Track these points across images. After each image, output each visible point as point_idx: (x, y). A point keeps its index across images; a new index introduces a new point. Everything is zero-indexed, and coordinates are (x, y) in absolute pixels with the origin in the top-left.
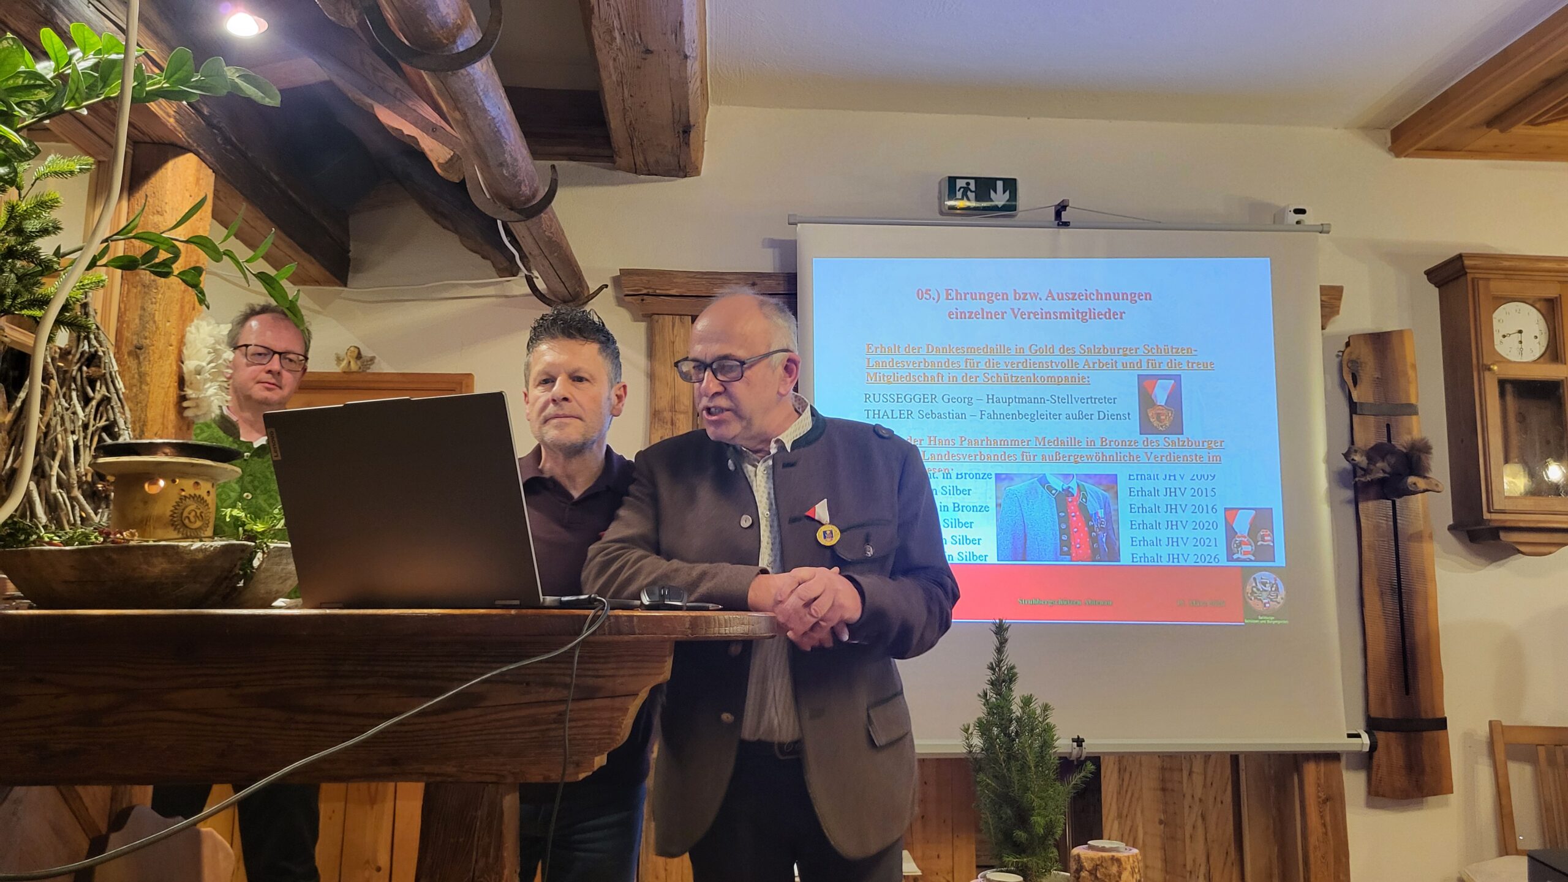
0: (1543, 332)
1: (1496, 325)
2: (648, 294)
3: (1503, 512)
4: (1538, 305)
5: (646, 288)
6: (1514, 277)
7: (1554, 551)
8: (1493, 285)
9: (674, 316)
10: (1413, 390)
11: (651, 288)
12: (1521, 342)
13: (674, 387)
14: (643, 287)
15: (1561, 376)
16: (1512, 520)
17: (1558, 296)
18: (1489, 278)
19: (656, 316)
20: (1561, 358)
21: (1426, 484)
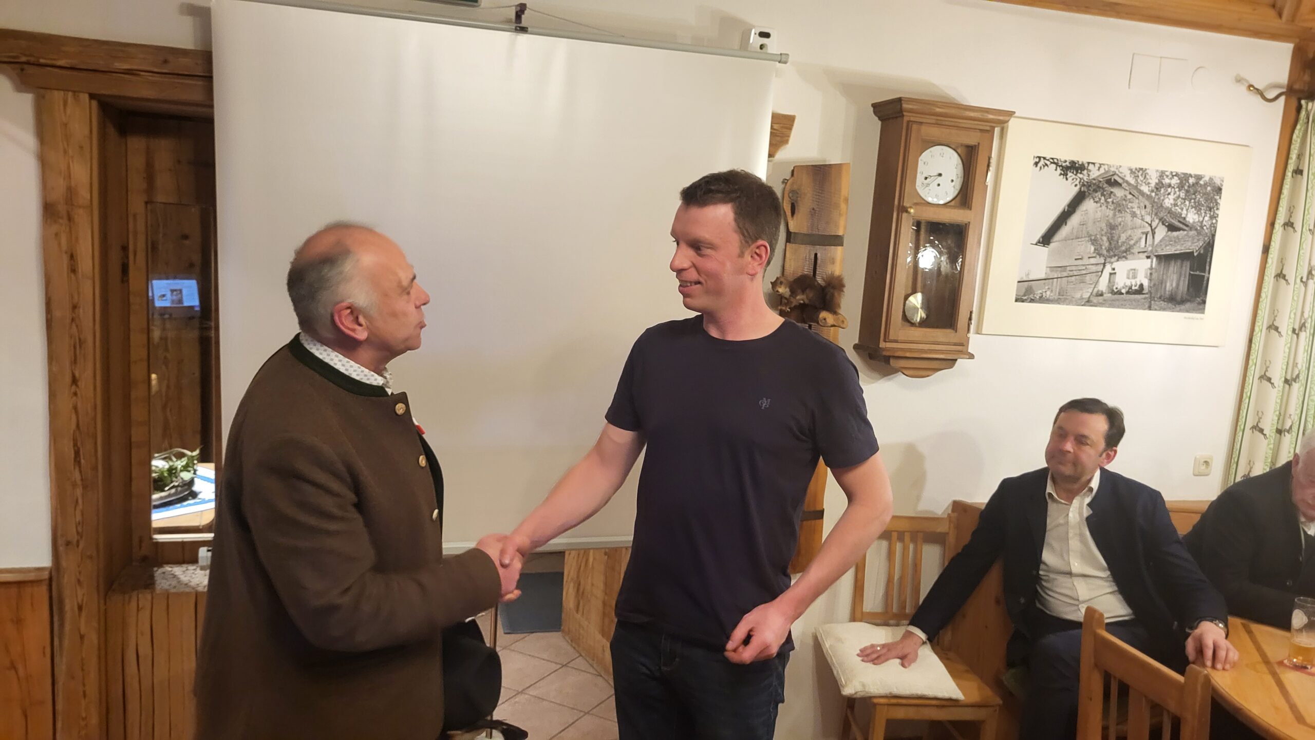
0: (960, 176)
1: (921, 167)
2: (28, 63)
3: (896, 341)
4: (959, 151)
5: (25, 55)
6: (944, 123)
7: (931, 375)
8: (924, 129)
9: (66, 92)
10: (842, 223)
11: (31, 55)
12: (939, 185)
13: (69, 176)
14: (21, 53)
15: (966, 220)
16: (902, 350)
17: (977, 144)
18: (922, 123)
19: (42, 91)
20: (969, 203)
21: (834, 320)
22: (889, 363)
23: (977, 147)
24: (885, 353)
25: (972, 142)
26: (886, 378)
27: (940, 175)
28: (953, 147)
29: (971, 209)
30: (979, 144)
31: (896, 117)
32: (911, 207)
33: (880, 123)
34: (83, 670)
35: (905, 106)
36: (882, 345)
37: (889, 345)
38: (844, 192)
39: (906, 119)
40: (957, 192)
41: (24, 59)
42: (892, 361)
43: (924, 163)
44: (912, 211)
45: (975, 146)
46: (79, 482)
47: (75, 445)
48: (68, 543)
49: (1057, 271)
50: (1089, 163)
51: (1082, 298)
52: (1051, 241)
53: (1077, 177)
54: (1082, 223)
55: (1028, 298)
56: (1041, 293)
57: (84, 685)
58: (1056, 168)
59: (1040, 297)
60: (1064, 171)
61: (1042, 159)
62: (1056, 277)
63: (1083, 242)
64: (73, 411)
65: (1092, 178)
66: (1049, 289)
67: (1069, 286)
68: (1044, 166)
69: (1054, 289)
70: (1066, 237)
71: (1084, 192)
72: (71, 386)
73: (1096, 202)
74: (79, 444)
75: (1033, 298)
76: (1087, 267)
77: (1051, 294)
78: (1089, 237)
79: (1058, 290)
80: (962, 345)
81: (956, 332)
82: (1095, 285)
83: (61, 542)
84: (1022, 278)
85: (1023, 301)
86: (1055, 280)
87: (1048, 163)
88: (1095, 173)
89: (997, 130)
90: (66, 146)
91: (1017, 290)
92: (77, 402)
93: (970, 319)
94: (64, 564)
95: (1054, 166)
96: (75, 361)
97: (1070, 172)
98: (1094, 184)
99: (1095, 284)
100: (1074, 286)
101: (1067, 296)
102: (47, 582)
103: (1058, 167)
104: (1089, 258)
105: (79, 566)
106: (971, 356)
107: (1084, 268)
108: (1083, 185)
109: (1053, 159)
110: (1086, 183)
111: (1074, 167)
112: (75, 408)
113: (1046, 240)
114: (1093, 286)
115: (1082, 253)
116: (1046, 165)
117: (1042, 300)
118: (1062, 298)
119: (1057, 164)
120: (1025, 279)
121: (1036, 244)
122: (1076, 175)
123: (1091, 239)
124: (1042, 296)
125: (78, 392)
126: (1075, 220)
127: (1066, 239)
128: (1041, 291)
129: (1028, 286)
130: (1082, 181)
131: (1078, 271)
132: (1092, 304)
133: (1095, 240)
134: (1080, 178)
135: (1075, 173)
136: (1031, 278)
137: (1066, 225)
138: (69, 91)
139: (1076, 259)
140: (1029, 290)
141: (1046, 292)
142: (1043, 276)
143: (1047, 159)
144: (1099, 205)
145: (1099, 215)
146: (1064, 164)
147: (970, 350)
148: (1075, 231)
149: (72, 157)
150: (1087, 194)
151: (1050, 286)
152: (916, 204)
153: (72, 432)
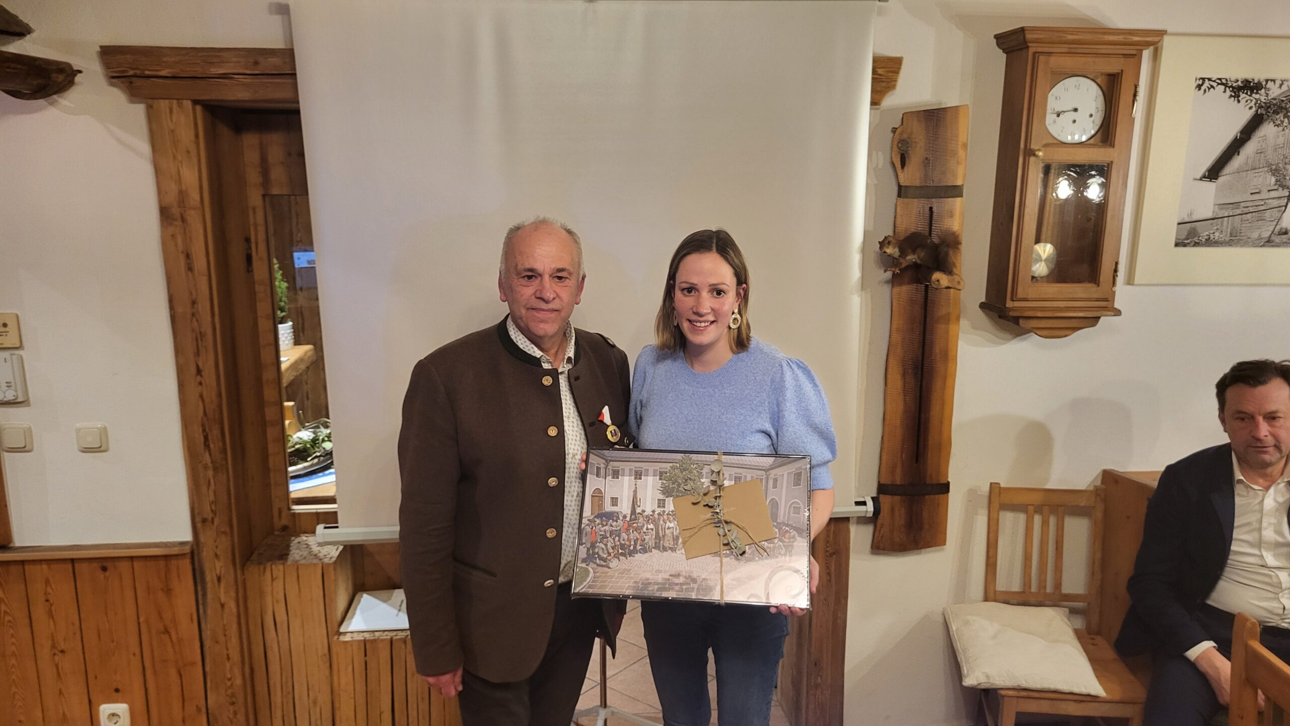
0: (1099, 109)
1: (1051, 103)
2: (135, 76)
3: (1026, 300)
4: (1099, 81)
5: (133, 69)
6: (1079, 51)
7: (1070, 335)
8: (1053, 60)
9: (171, 101)
10: (960, 171)
11: (137, 69)
12: (1074, 121)
13: (179, 180)
14: (129, 68)
15: (1108, 160)
16: (1033, 309)
17: (1120, 71)
18: (1051, 53)
19: (150, 101)
20: (1111, 139)
21: (949, 281)
22: (1018, 324)
23: (1120, 76)
24: (1011, 314)
25: (1113, 68)
26: (1018, 338)
27: (1076, 110)
28: (1091, 77)
29: (1114, 147)
30: (1122, 71)
31: (1021, 49)
32: (1039, 150)
33: (1005, 55)
34: (225, 635)
35: (1029, 36)
36: (1009, 304)
37: (1016, 304)
38: (962, 138)
39: (1031, 50)
40: (1097, 128)
41: (131, 73)
42: (1021, 321)
43: (1056, 98)
44: (1040, 154)
45: (1118, 73)
46: (210, 465)
47: (204, 430)
48: (204, 521)
49: (1228, 208)
50: (1267, 81)
51: (1260, 238)
52: (1220, 175)
53: (1252, 98)
54: (1259, 151)
55: (1191, 242)
56: (1207, 235)
57: (227, 649)
58: (1225, 89)
59: (1206, 240)
60: (1235, 93)
61: (1206, 80)
62: (1226, 215)
63: (1260, 174)
64: (200, 399)
65: (1272, 97)
66: (1217, 229)
67: (1243, 225)
68: (1209, 89)
69: (1224, 228)
70: (1238, 169)
71: (1262, 115)
72: (197, 375)
73: (1278, 126)
74: (207, 429)
75: (1198, 241)
76: (1267, 201)
77: (1221, 236)
78: (1268, 167)
79: (1229, 230)
80: (1106, 300)
81: (1098, 286)
82: (1278, 222)
83: (198, 519)
84: (1183, 219)
85: (1185, 245)
86: (1226, 219)
87: (1215, 84)
88: (1275, 91)
89: (1146, 54)
90: (174, 151)
91: (1177, 234)
92: (202, 392)
93: (1116, 271)
94: (202, 539)
95: (1222, 88)
96: (198, 354)
97: (1243, 93)
98: (1274, 105)
99: (1277, 220)
100: (1249, 225)
101: (1242, 236)
102: (189, 556)
103: (1227, 89)
104: (1269, 191)
105: (215, 541)
106: (1118, 313)
107: (1263, 203)
108: (1260, 107)
109: (1220, 79)
110: (1263, 105)
111: (1249, 87)
112: (201, 396)
113: (1213, 173)
114: (1275, 223)
115: (1260, 186)
116: (1212, 87)
117: (1210, 243)
118: (1234, 240)
119: (1226, 85)
120: (1187, 220)
121: (1201, 179)
122: (1250, 96)
123: (1271, 169)
124: (1210, 238)
125: (203, 381)
126: (1249, 149)
127: (1238, 172)
128: (1207, 233)
129: (1191, 228)
130: (1259, 102)
131: (1256, 208)
132: (1274, 244)
133: (1276, 170)
134: (1256, 99)
135: (1249, 93)
136: (1194, 218)
137: (1238, 155)
138: (173, 99)
139: (1252, 194)
140: (1192, 233)
141: (1214, 233)
142: (1210, 215)
143: (1213, 79)
144: (1281, 128)
145: (1281, 140)
146: (1234, 85)
147: (1116, 306)
148: (1250, 162)
149: (181, 162)
150: (1265, 117)
151: (1219, 227)
152: (1046, 145)
153: (200, 419)
